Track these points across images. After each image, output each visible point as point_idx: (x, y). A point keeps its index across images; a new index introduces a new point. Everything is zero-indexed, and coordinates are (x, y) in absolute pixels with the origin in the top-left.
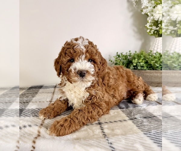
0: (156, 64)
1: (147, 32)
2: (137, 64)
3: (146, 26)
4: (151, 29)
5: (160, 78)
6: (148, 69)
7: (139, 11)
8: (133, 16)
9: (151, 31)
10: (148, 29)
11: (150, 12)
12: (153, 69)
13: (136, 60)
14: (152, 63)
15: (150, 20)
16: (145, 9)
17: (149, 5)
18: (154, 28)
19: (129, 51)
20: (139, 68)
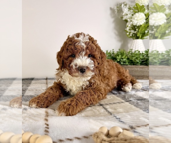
0: (136, 60)
1: (127, 35)
2: (120, 60)
3: (126, 30)
4: (130, 33)
5: (139, 72)
6: (130, 65)
7: (120, 17)
8: (114, 21)
9: (130, 34)
10: (128, 32)
11: (129, 18)
12: (134, 65)
13: (120, 56)
14: (133, 59)
15: (129, 25)
16: (125, 16)
17: (128, 13)
18: (133, 31)
19: (112, 49)
20: (122, 63)
